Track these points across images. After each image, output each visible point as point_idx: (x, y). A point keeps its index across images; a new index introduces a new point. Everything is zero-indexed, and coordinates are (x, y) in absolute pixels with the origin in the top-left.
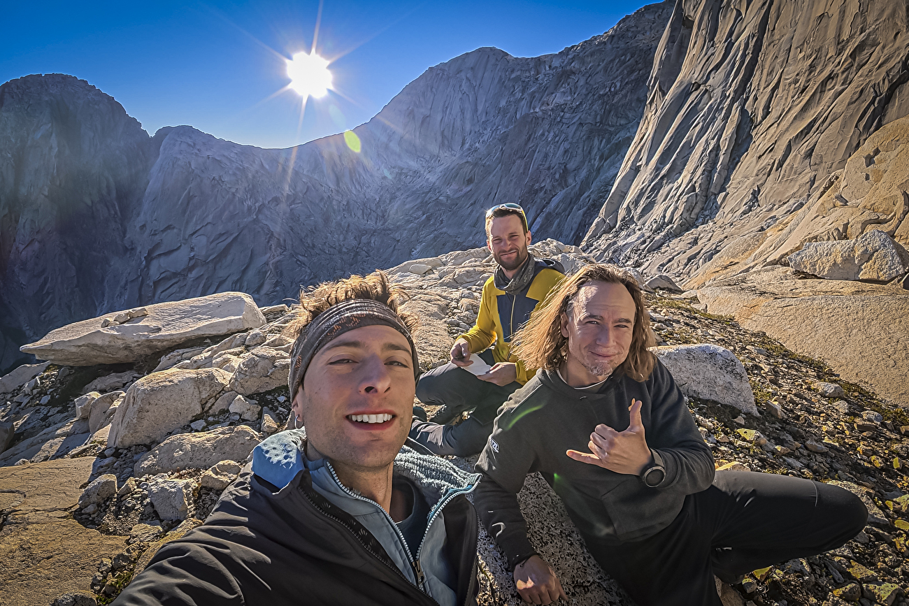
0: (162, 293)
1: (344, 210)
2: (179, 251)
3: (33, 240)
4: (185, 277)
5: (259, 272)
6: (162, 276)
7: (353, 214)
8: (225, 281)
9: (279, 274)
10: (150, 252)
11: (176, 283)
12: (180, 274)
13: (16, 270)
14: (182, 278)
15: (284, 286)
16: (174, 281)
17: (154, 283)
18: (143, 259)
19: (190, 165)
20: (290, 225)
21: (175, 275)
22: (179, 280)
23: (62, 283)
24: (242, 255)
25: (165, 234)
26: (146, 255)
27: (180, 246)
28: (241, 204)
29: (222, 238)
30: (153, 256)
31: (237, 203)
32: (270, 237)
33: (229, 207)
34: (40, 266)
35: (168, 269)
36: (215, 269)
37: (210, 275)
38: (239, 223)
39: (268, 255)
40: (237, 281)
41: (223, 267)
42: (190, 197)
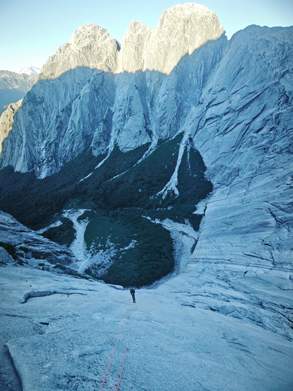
0: (208, 125)
2: (223, 103)
3: (165, 94)
4: (221, 117)
5: (264, 120)
6: (211, 116)
8: (240, 123)
9: (277, 123)
10: (210, 103)
11: (216, 121)
12: (219, 116)
13: (157, 106)
14: (219, 118)
15: (277, 131)
16: (215, 120)
17: (206, 120)
18: (205, 107)
21: (217, 116)
22: (218, 120)
23: (171, 114)
24: (258, 107)
25: (220, 93)
26: (207, 105)
27: (225, 101)
28: (271, 71)
29: (250, 95)
30: (210, 105)
31: (269, 71)
32: (282, 96)
33: (262, 74)
34: (165, 105)
35: (214, 113)
36: (238, 115)
37: (234, 118)
38: (264, 85)
39: (275, 109)
40: (248, 123)
41: (243, 115)
42: (241, 69)
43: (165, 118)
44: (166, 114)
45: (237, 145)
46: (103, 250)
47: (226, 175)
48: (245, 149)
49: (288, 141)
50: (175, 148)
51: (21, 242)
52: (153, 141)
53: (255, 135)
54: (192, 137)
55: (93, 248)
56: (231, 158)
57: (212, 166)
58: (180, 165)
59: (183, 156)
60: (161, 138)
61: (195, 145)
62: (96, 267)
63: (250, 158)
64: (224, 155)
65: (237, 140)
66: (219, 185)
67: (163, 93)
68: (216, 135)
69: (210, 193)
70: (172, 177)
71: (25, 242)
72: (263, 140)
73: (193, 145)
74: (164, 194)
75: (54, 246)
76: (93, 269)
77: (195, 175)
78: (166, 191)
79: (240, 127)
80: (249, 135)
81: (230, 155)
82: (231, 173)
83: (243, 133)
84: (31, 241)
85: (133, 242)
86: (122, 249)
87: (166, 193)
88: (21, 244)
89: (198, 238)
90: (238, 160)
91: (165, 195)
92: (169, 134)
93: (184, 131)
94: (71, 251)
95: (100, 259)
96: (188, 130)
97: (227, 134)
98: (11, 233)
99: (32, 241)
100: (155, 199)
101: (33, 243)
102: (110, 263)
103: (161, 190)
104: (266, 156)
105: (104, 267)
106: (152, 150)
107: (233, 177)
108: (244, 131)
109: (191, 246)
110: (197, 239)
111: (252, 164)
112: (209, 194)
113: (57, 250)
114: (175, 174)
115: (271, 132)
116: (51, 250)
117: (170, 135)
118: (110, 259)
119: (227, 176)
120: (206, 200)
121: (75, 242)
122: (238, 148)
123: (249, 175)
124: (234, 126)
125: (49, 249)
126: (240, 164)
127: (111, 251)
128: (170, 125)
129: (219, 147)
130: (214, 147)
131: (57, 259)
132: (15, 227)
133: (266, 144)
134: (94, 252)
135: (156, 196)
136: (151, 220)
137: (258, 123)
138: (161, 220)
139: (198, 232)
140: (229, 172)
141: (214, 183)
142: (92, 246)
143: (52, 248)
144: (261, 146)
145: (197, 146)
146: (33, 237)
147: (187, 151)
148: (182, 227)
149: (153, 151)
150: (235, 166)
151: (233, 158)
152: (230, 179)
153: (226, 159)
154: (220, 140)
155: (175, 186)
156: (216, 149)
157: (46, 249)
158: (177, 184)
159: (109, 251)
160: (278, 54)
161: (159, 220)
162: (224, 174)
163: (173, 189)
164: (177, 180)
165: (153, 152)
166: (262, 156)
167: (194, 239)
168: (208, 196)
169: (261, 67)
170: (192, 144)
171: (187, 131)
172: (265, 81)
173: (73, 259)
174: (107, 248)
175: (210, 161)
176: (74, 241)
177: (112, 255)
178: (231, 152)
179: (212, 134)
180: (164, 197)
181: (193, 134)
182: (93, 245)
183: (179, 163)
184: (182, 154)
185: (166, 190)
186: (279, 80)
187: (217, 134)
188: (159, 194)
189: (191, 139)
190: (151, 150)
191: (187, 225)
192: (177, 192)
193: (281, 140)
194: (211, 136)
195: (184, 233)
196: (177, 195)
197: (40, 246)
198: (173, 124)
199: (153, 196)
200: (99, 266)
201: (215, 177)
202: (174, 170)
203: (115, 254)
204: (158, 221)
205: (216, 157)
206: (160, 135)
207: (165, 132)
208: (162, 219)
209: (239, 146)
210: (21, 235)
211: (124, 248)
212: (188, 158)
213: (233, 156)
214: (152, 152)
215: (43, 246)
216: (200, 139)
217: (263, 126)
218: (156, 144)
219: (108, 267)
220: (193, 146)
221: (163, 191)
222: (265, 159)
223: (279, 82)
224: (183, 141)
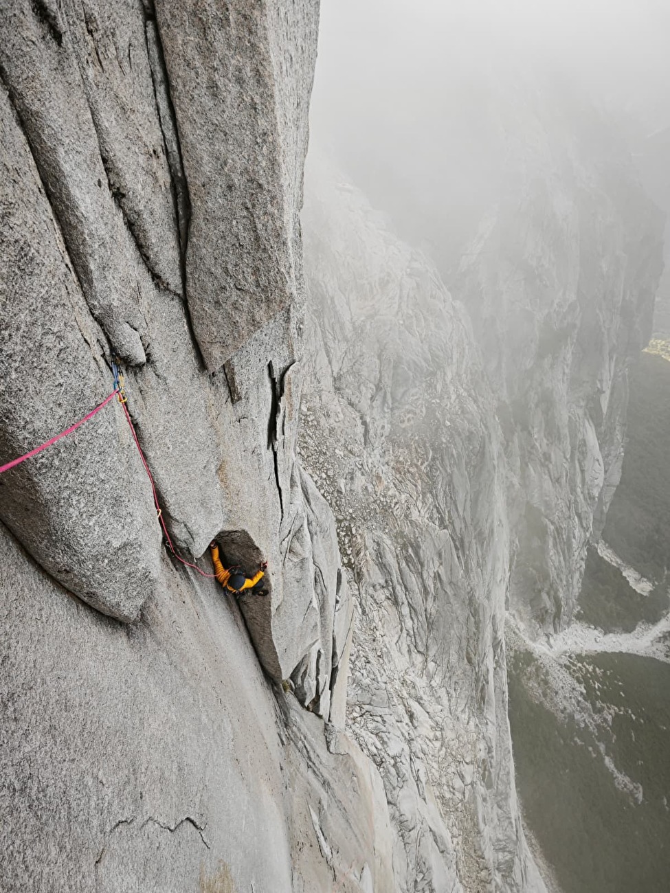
46: (585, 691)
51: (557, 523)
55: (587, 670)
62: (543, 677)
71: (558, 530)
75: (567, 581)
76: (537, 670)
84: (564, 537)
85: (637, 789)
86: (602, 747)
88: (553, 523)
94: (569, 624)
95: (561, 685)
98: (569, 502)
99: (563, 539)
101: (560, 542)
102: (557, 710)
105: (545, 695)
113: (561, 590)
116: (556, 577)
118: (568, 711)
121: (596, 632)
125: (558, 575)
127: (590, 715)
131: (540, 591)
132: (583, 501)
134: (574, 671)
142: (590, 668)
143: (561, 580)
146: (575, 538)
157: (555, 568)
159: (588, 709)
173: (549, 627)
174: (593, 705)
176: (595, 628)
177: (577, 716)
182: (594, 670)
197: (560, 556)
200: (546, 682)
203: (583, 725)
210: (570, 517)
211: (607, 754)
215: (560, 562)
219: (547, 705)
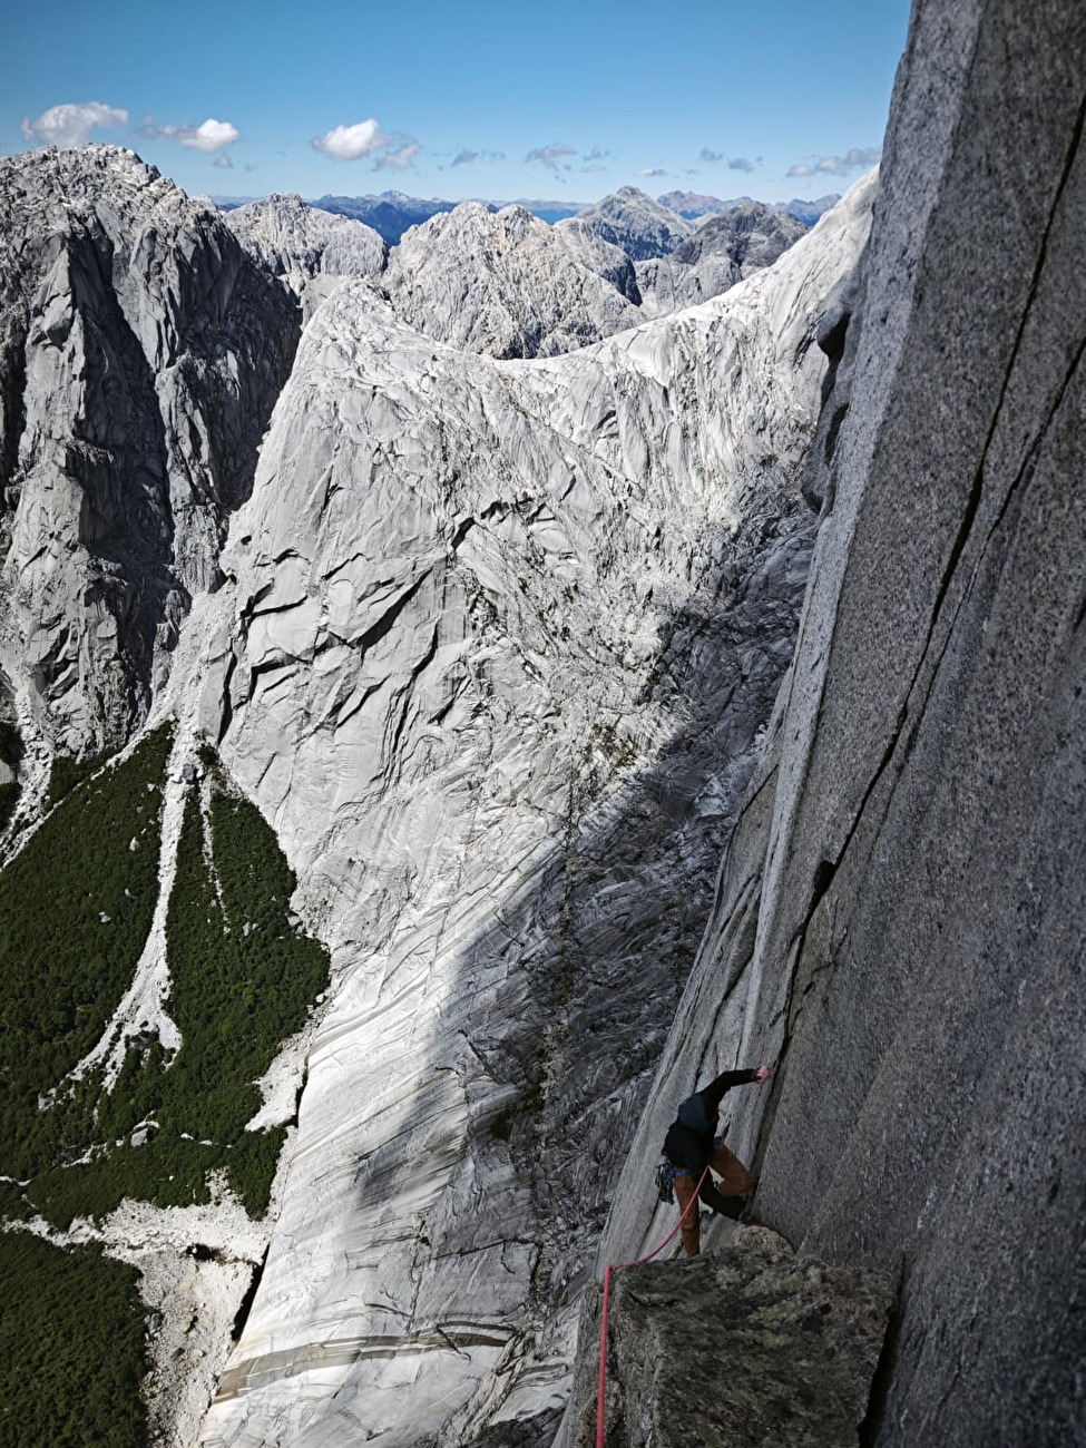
0: (265, 691)
1: (648, 549)
2: (301, 610)
3: (43, 551)
4: (308, 664)
5: (446, 678)
6: (269, 657)
7: (667, 562)
8: (379, 686)
9: (485, 690)
10: (253, 602)
11: (292, 675)
12: (300, 659)
14: (302, 666)
15: (492, 718)
16: (288, 671)
17: (254, 669)
18: (238, 616)
19: (337, 411)
20: (521, 574)
21: (291, 659)
22: (298, 671)
23: (90, 648)
24: (418, 634)
25: (280, 566)
26: (243, 608)
27: (305, 598)
28: (424, 515)
29: (383, 592)
30: (257, 609)
31: (418, 513)
32: (476, 600)
33: (400, 521)
34: (53, 607)
35: (279, 644)
36: (363, 657)
37: (352, 670)
38: (415, 563)
39: (469, 641)
40: (403, 690)
41: (378, 656)
42: (331, 490)
43: (66, 662)
44: (67, 646)
45: (387, 774)
47: (367, 902)
48: (416, 787)
49: (526, 761)
50: (139, 809)
52: (26, 777)
53: (435, 730)
54: (212, 740)
56: (378, 825)
57: (316, 864)
58: (171, 894)
59: (180, 843)
60: (64, 753)
61: (233, 775)
63: (433, 827)
64: (350, 811)
65: (383, 753)
66: (351, 948)
67: (35, 547)
68: (304, 732)
69: (319, 998)
70: (139, 963)
72: (464, 750)
73: (221, 779)
74: (108, 1065)
77: (246, 928)
78: (121, 1044)
79: (379, 701)
80: (418, 731)
81: (373, 812)
82: (385, 890)
83: (397, 725)
87: (120, 1053)
89: (265, 1257)
90: (400, 834)
91: (113, 1067)
92: (99, 734)
93: (172, 718)
96: (187, 711)
97: (343, 727)
100: (69, 1101)
103: (91, 1048)
104: (480, 815)
106: (27, 824)
107: (395, 909)
108: (398, 717)
109: (234, 1308)
110: (260, 1262)
111: (445, 846)
112: (316, 1005)
114: (157, 943)
115: (479, 721)
117: (106, 742)
119: (374, 905)
120: (304, 1039)
122: (392, 782)
123: (440, 897)
124: (361, 697)
126: (407, 848)
128: (100, 697)
129: (325, 780)
130: (309, 781)
133: (474, 768)
135: (70, 1083)
136: (51, 1233)
137: (430, 689)
138: (96, 1220)
139: (265, 1219)
140: (377, 886)
141: (333, 944)
144: (459, 777)
145: (242, 779)
147: (198, 812)
148: (195, 1221)
149: (33, 829)
150: (395, 859)
151: (384, 826)
152: (386, 917)
153: (361, 831)
154: (327, 755)
155: (159, 1005)
156: (319, 789)
158: (165, 996)
160: (433, 458)
161: (90, 1218)
162: (363, 898)
163: (149, 1029)
164: (168, 973)
165: (35, 836)
166: (467, 815)
167: (249, 1263)
168: (310, 1017)
169: (392, 498)
170: (216, 778)
171: (183, 719)
172: (413, 548)
175: (307, 844)
178: (375, 798)
179: (288, 730)
180: (109, 1082)
181: (216, 730)
183: (166, 880)
184: (176, 834)
185: (116, 1038)
186: (455, 548)
187: (310, 729)
188: (86, 1071)
189: (209, 756)
190: (22, 825)
191: (218, 1204)
192: (171, 1037)
193: (509, 755)
194: (286, 737)
195: (204, 1254)
196: (173, 1050)
198: (111, 692)
199: (53, 1091)
201: (335, 917)
202: (150, 923)
204: (86, 1229)
205: (326, 826)
206: (59, 740)
207: (82, 725)
208: (103, 1215)
209: (395, 775)
212: (208, 847)
213: (381, 818)
214: (25, 836)
216: (246, 752)
217: (449, 700)
218: (44, 786)
220: (223, 784)
221: (102, 1046)
222: (476, 827)
223: (455, 557)
224: (175, 769)
